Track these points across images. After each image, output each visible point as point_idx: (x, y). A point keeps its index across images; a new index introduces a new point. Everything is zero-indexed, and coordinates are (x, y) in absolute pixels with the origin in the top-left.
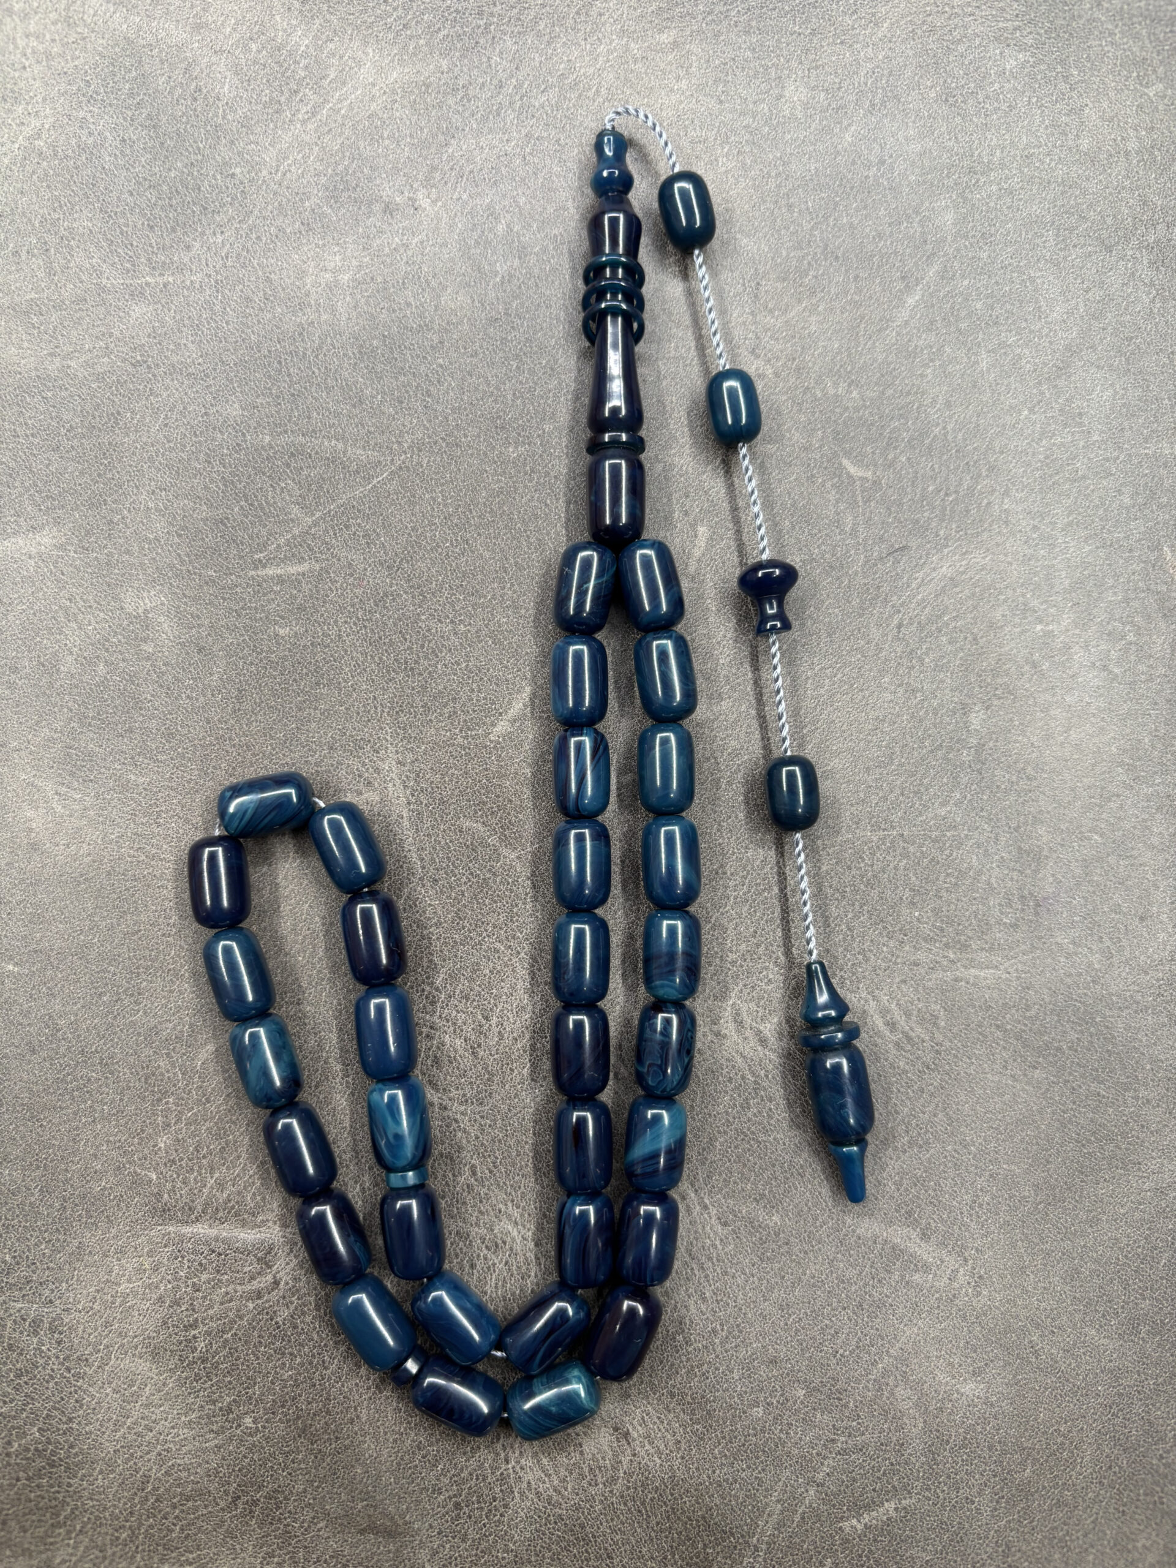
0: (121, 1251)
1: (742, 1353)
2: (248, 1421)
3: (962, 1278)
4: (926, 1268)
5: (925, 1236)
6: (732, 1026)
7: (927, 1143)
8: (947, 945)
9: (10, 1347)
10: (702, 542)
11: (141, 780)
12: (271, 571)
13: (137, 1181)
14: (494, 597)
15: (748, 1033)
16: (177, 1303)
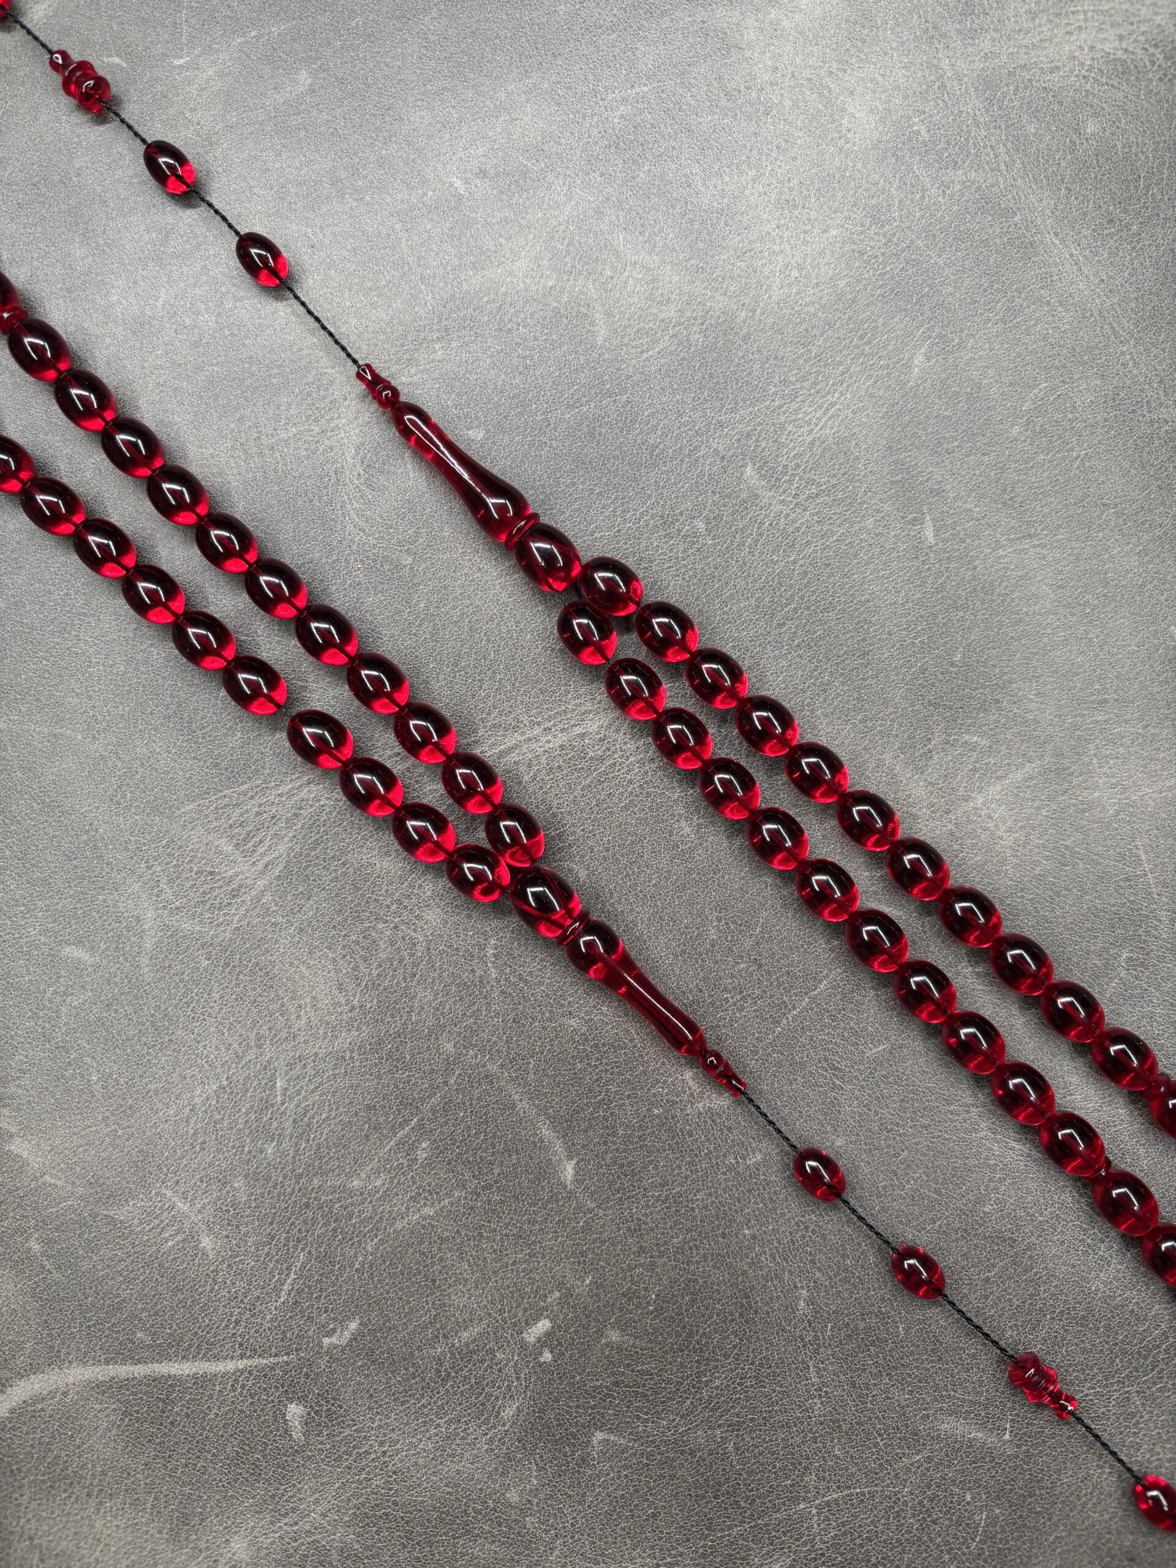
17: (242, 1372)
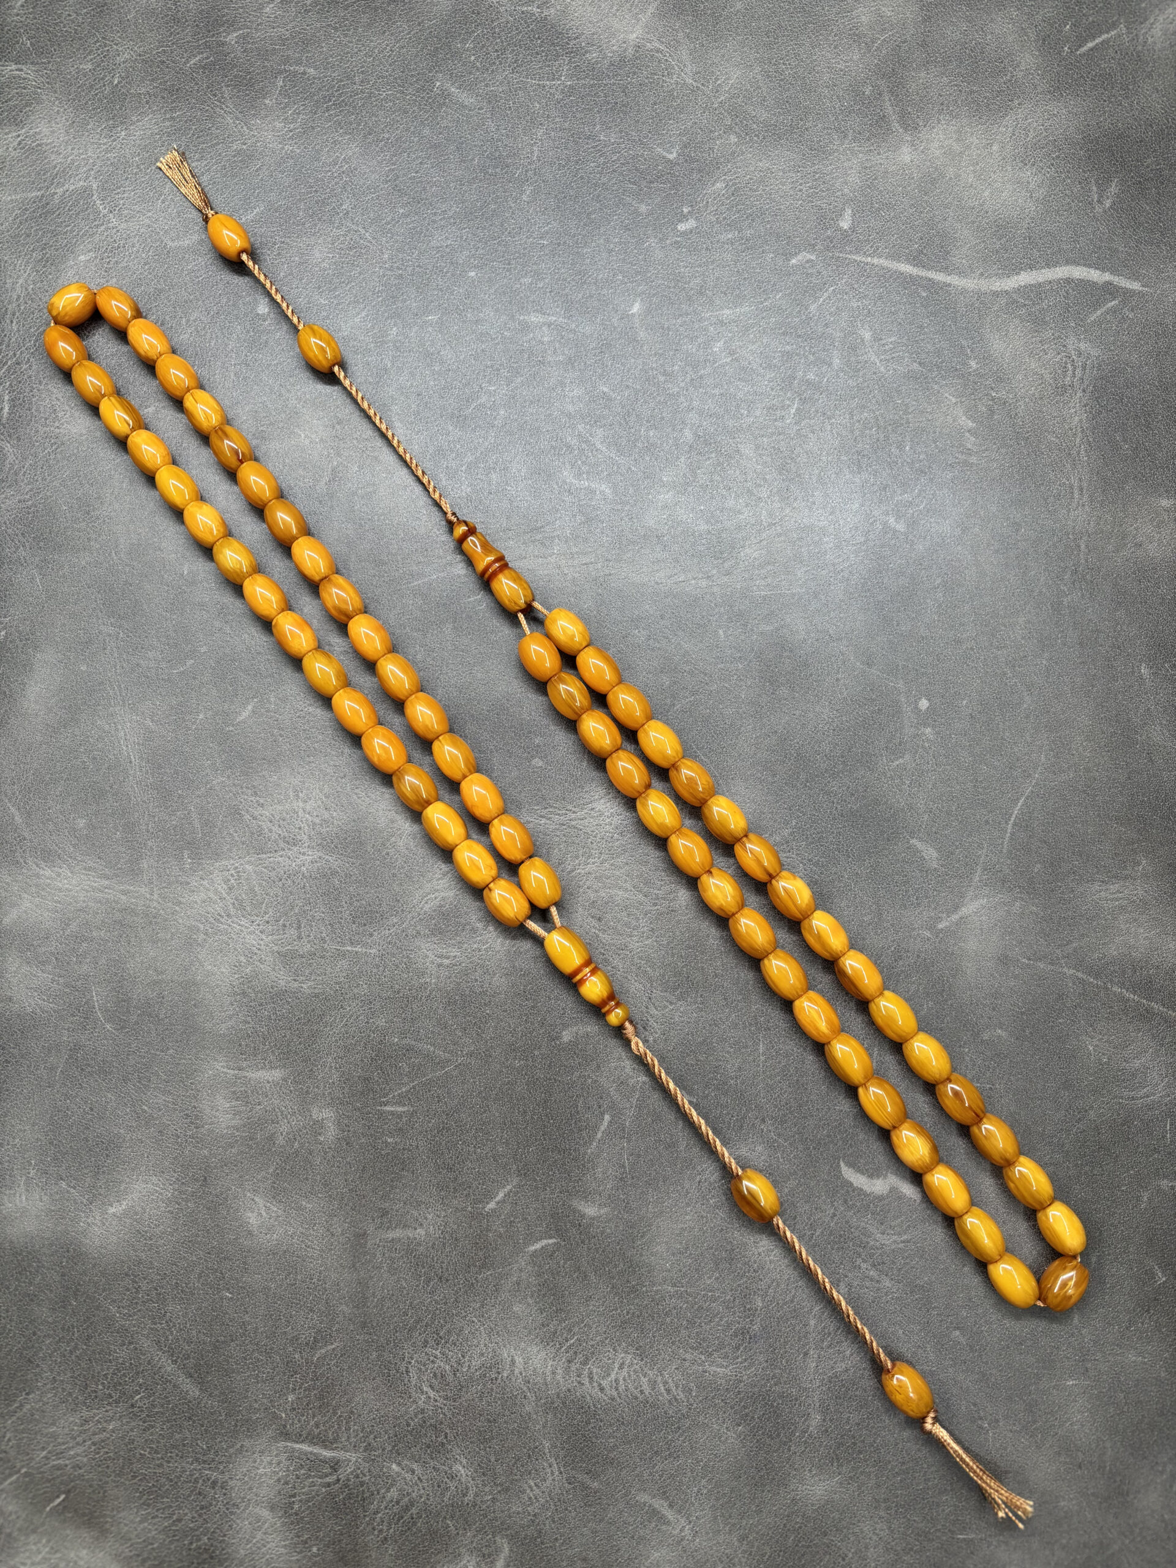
0: (262, 1452)
1: (569, 1553)
2: (315, 1549)
3: (687, 1531)
4: (668, 1523)
5: (671, 1506)
6: (587, 1379)
7: (678, 1456)
8: (701, 1352)
9: (200, 1493)
10: (605, 1123)
11: (308, 1205)
12: (388, 1108)
13: (275, 1417)
14: (497, 1137)
15: (595, 1384)
16: (287, 1483)
17: (870, 255)
